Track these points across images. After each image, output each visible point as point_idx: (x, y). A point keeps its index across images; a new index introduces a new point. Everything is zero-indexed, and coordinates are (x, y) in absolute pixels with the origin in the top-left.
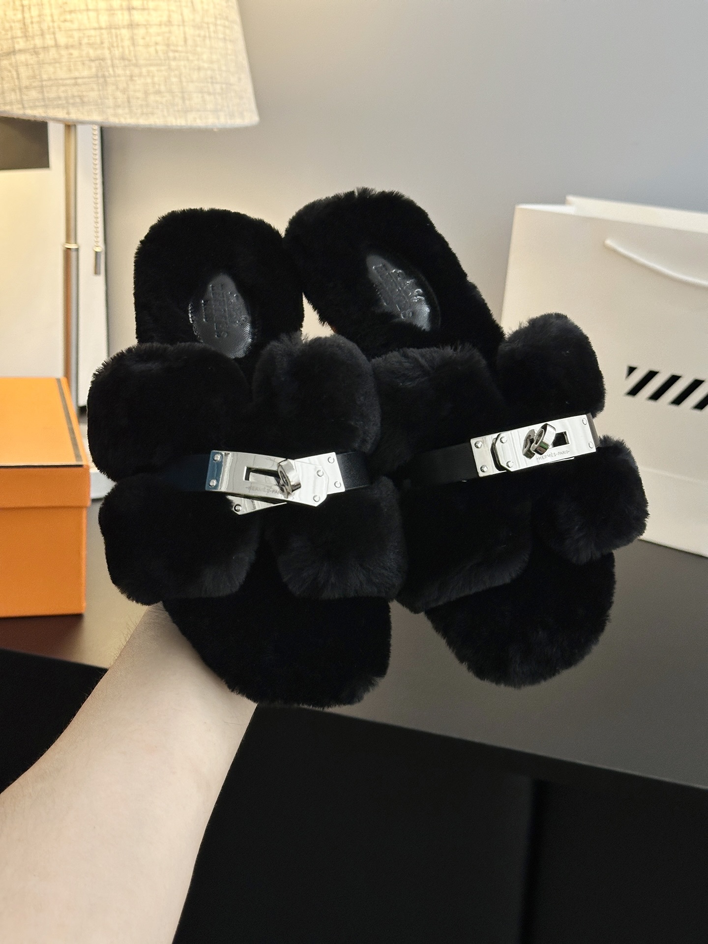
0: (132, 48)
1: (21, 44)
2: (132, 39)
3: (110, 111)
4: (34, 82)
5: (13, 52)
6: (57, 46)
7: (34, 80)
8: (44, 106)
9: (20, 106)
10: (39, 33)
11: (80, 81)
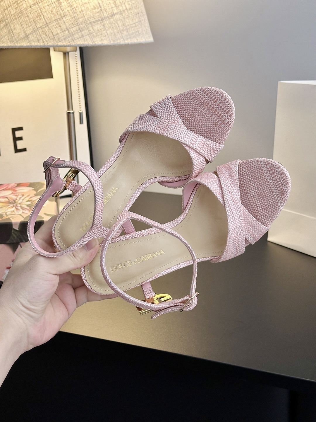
1: (115, 11)
4: (124, 27)
5: (113, 15)
6: (127, 9)
7: (123, 26)
9: (122, 39)
10: (120, 4)
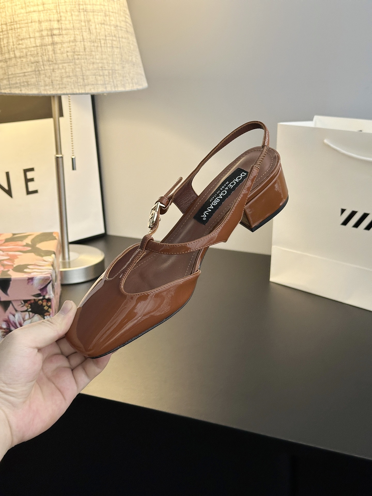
0: (53, 55)
2: (54, 50)
3: (42, 88)
6: (15, 57)
7: (5, 75)
8: (9, 88)
10: (7, 51)
11: (26, 74)
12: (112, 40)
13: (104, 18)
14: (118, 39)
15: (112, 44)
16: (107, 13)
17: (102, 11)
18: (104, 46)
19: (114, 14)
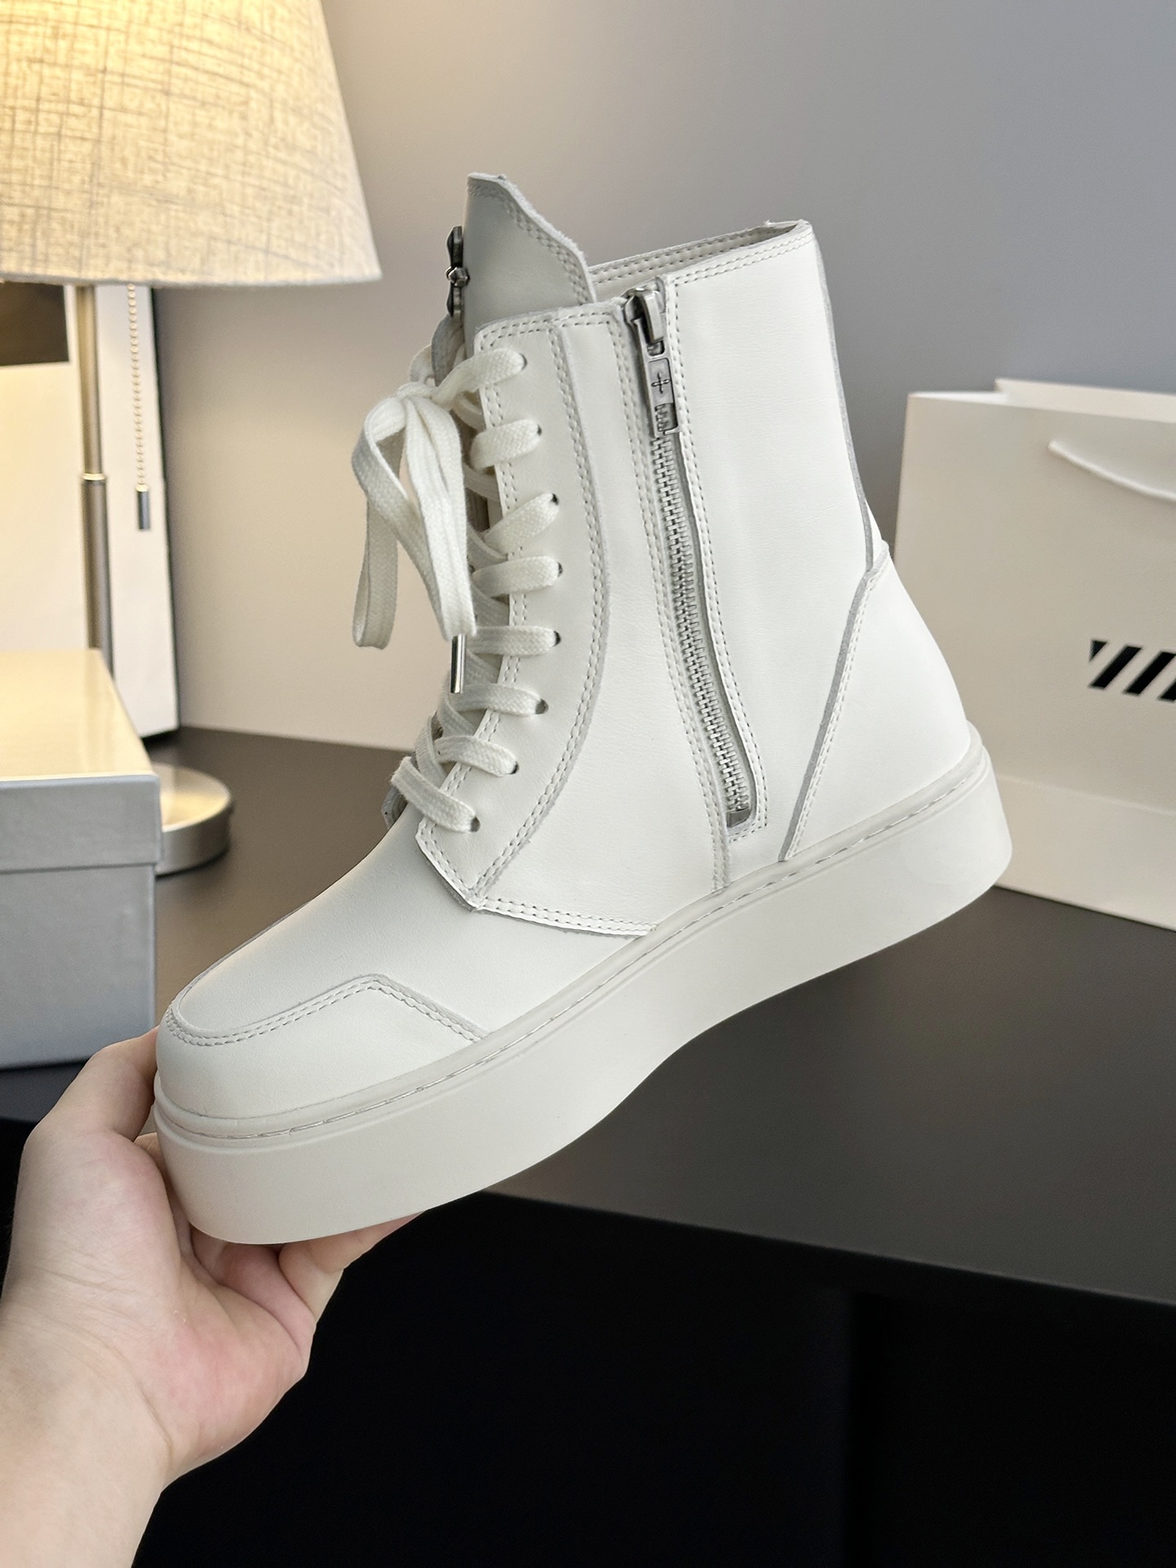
12: (68, 114)
13: (49, 44)
14: (95, 112)
15: (61, 127)
16: (69, 28)
17: (46, 20)
18: (25, 132)
19: (102, 34)
